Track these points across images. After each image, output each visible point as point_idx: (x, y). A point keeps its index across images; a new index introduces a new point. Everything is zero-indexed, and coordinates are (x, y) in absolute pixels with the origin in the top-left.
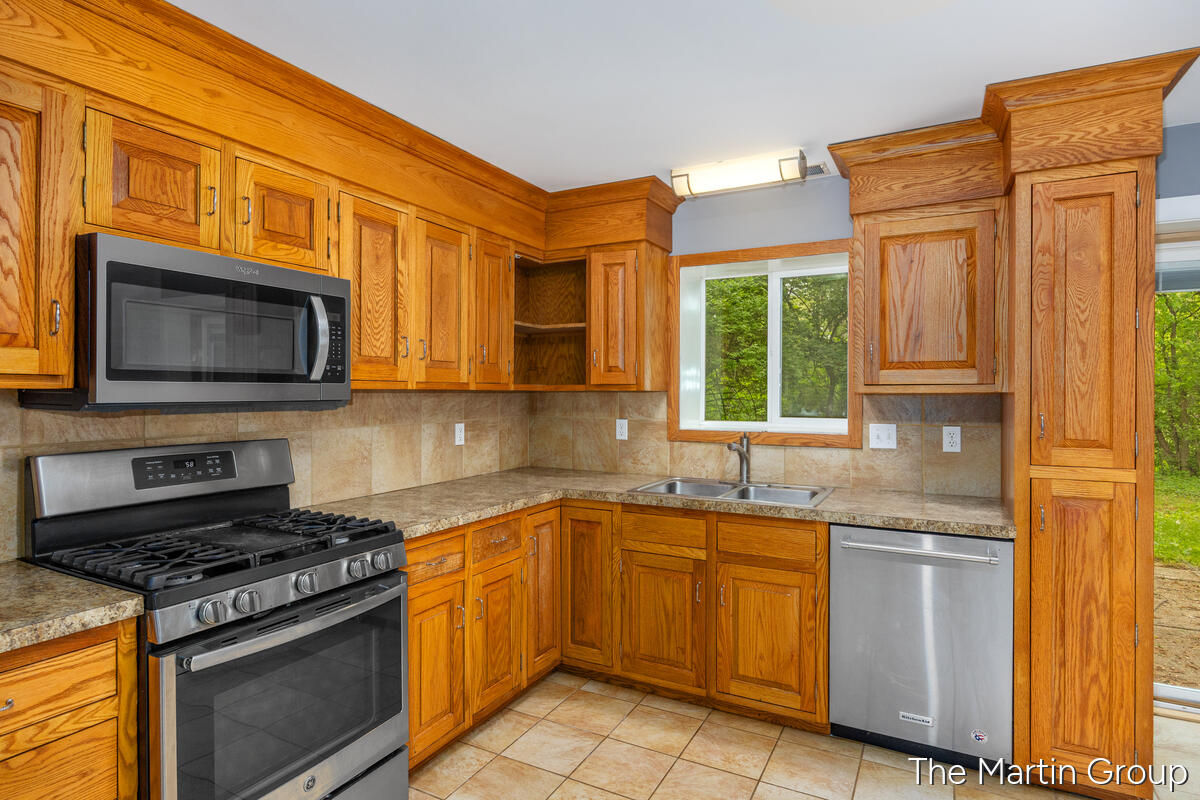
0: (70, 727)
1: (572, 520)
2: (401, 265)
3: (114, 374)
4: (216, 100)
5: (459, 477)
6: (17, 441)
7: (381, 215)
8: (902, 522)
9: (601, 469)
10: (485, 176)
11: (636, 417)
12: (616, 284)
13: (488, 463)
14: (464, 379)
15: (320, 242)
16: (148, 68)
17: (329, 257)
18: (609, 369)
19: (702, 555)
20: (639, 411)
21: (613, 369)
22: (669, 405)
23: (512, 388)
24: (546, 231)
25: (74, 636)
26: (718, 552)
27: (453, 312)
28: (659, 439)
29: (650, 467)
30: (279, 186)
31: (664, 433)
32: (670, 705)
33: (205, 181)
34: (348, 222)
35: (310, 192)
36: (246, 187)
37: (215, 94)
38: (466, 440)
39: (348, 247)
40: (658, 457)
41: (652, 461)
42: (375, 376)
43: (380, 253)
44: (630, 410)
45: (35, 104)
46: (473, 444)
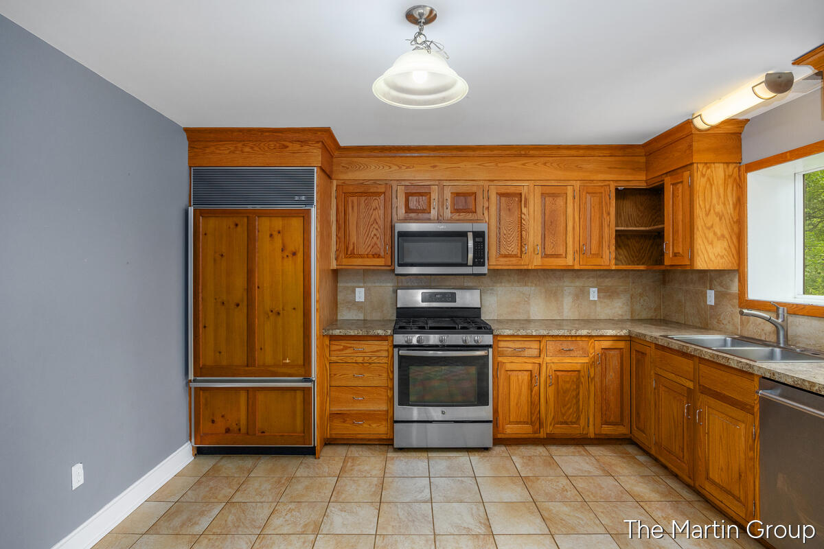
0: (376, 361)
1: (636, 351)
2: (524, 210)
3: (400, 265)
4: (437, 168)
5: (593, 318)
6: (396, 284)
7: (511, 190)
8: (807, 384)
9: (699, 325)
10: (581, 152)
11: (719, 289)
12: (678, 196)
13: (620, 313)
14: (570, 263)
15: (479, 210)
16: (413, 167)
17: (483, 214)
18: (675, 255)
19: (691, 385)
20: (721, 284)
21: (677, 255)
22: (739, 281)
23: (614, 267)
24: (647, 167)
25: (376, 336)
26: (700, 385)
27: (562, 228)
28: (733, 306)
29: (727, 327)
30: (461, 191)
31: (736, 301)
32: (677, 485)
33: (432, 197)
34: (493, 197)
35: (474, 189)
36: (448, 195)
37: (434, 167)
38: (599, 297)
39: (493, 209)
40: (733, 319)
41: (729, 322)
42: (510, 263)
43: (511, 207)
44: (716, 283)
45: (383, 190)
46: (606, 300)
